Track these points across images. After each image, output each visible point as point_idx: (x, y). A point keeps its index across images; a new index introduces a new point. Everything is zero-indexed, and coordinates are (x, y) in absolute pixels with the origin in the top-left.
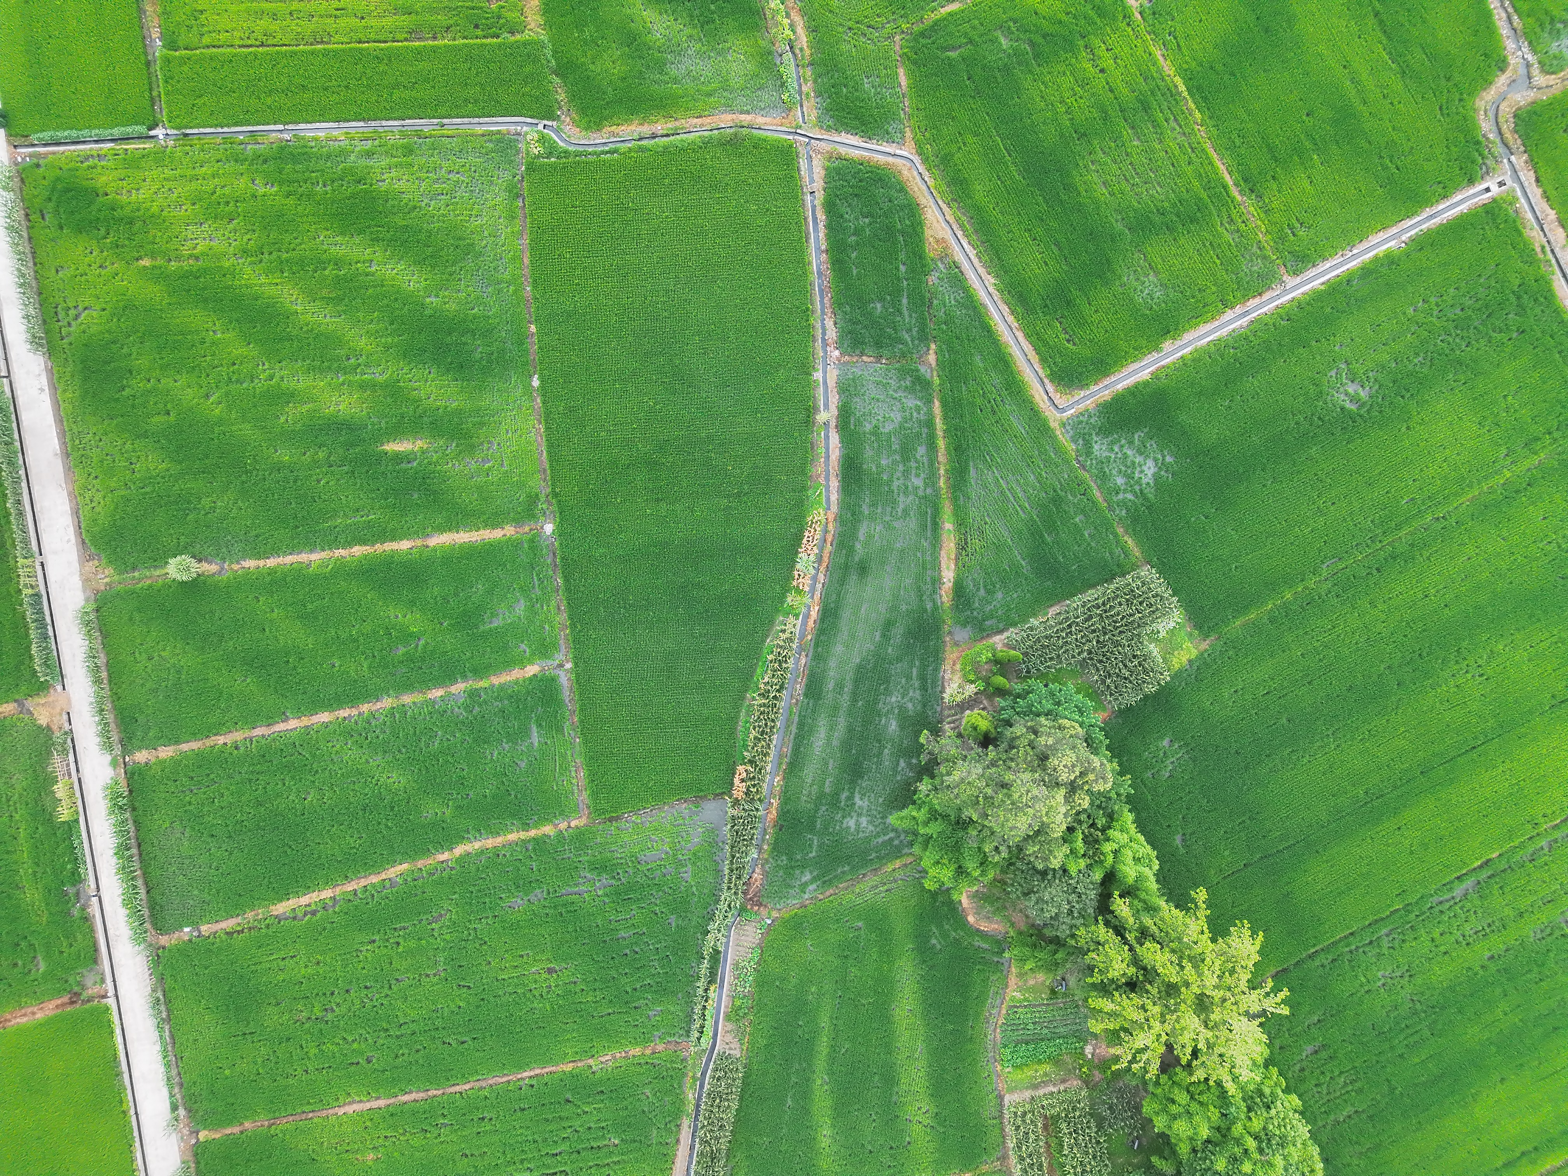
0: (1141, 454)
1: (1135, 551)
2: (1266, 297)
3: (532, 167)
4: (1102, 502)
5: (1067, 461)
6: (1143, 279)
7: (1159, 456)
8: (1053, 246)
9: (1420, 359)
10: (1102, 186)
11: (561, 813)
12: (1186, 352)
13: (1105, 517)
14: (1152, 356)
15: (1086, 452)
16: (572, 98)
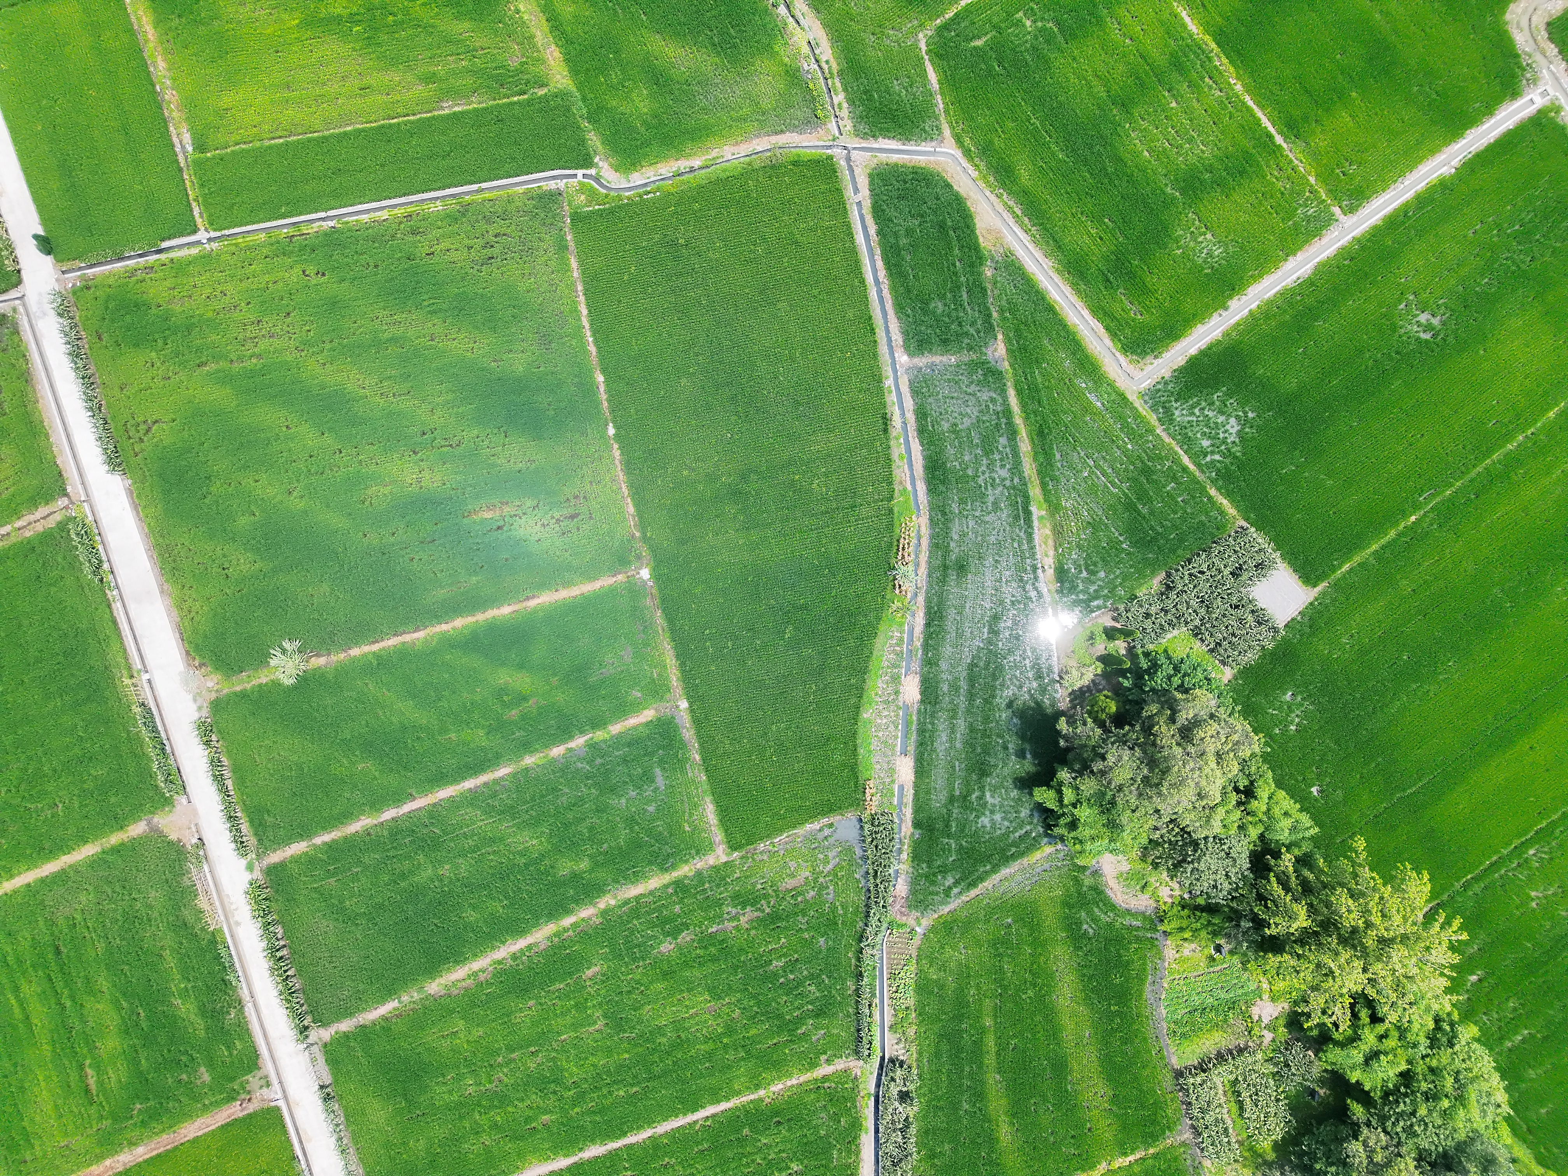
0: (1222, 413)
1: (1232, 511)
2: (1325, 241)
3: (577, 218)
4: (1192, 467)
5: (1151, 431)
6: (1200, 239)
7: (1240, 413)
8: (1106, 220)
9: (1486, 280)
10: (1146, 153)
11: (698, 852)
12: (1254, 306)
13: (1198, 482)
14: (1220, 315)
15: (1167, 418)
16: (606, 142)
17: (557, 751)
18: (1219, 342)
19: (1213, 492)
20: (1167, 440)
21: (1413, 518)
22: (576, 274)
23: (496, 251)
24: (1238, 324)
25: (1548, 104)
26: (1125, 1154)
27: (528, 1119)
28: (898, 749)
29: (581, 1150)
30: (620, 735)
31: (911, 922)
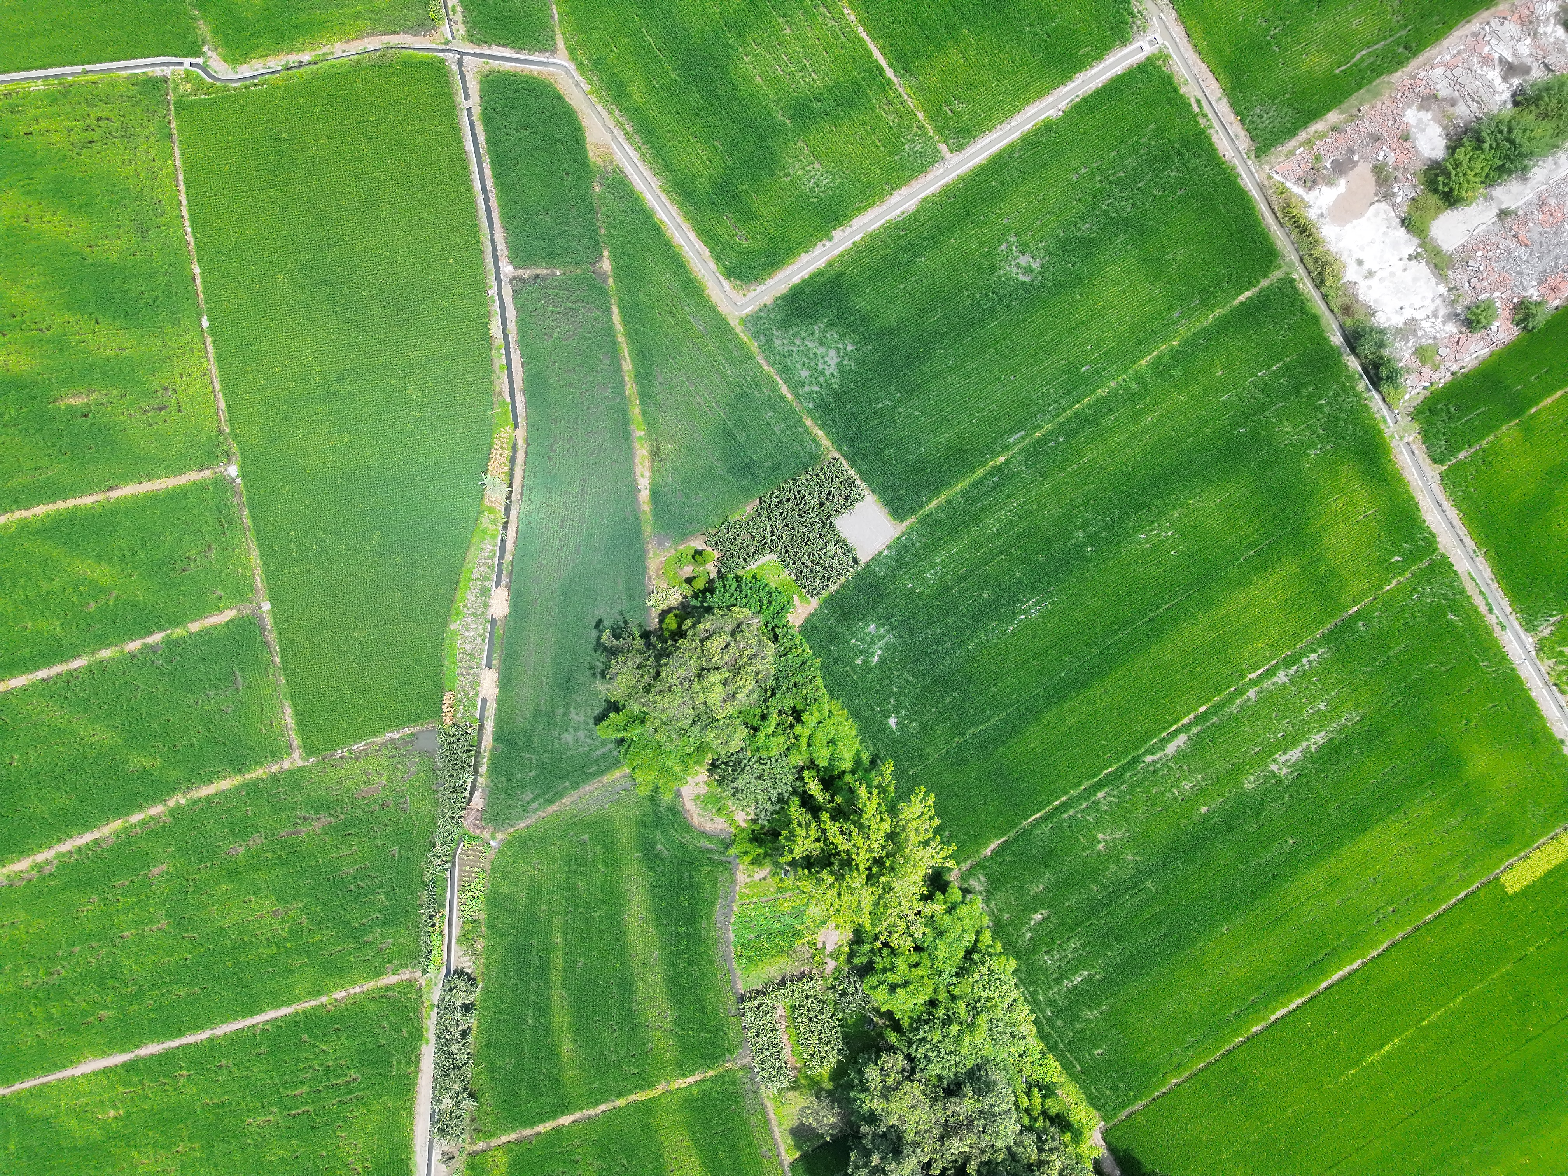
0: (821, 344)
1: (826, 443)
2: (930, 176)
3: (180, 106)
4: (789, 396)
5: (751, 358)
6: (807, 168)
7: (840, 346)
8: (717, 144)
9: (1087, 225)
10: (759, 79)
11: (273, 756)
12: (857, 238)
13: (793, 411)
14: (824, 245)
15: (768, 347)
16: (215, 32)
17: (134, 646)
18: (819, 273)
19: (809, 422)
20: (767, 368)
21: (1002, 459)
22: (178, 163)
23: (95, 136)
24: (841, 255)
25: (1157, 52)
26: (684, 1075)
27: (85, 1014)
28: (484, 662)
29: (137, 1047)
30: (200, 634)
31: (486, 835)
